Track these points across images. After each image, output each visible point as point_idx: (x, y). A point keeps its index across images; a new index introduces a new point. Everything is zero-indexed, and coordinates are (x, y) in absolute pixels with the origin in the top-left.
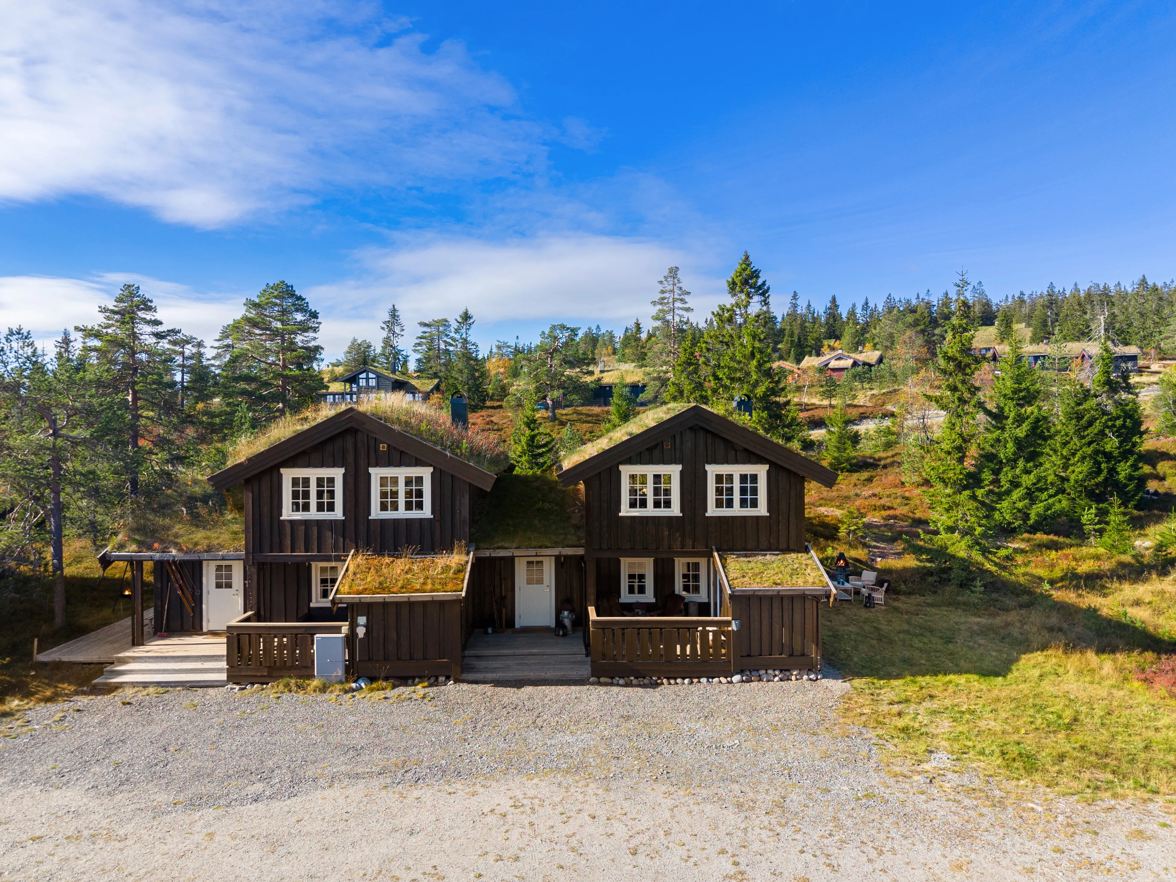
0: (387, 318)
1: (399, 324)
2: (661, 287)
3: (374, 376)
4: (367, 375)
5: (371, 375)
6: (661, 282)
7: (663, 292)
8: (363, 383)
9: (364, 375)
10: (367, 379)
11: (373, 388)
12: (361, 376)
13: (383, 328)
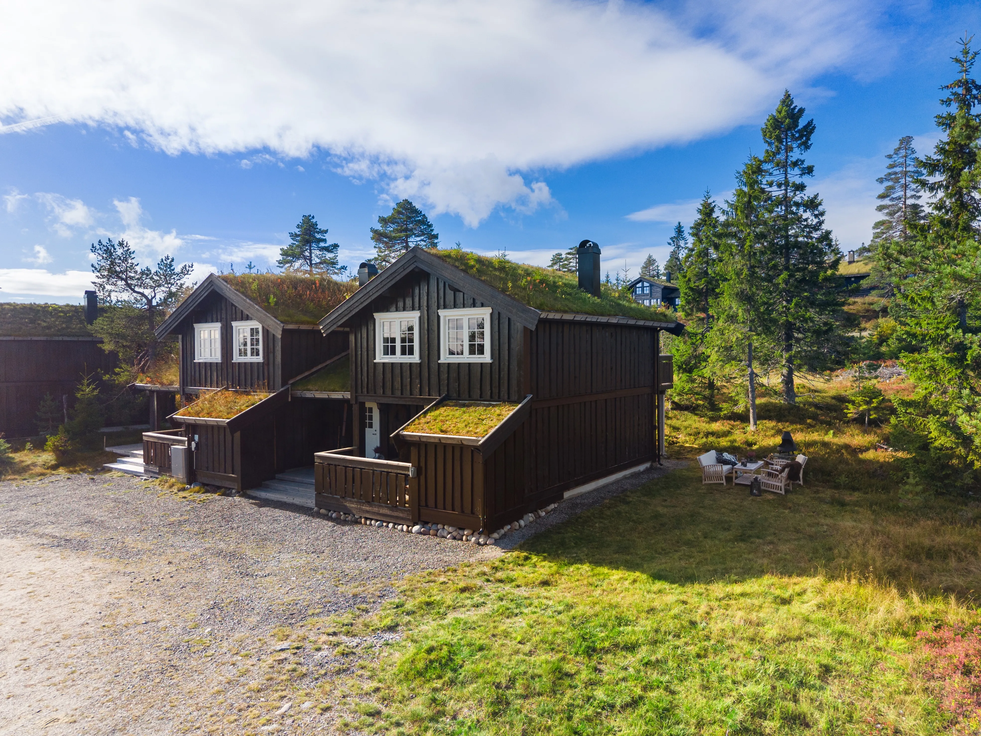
0: (673, 234)
1: (683, 239)
2: (890, 162)
3: (648, 285)
4: (643, 284)
5: (646, 284)
6: (890, 157)
7: (891, 166)
8: (639, 291)
9: (640, 285)
10: (643, 287)
11: (647, 295)
12: (638, 286)
13: (669, 244)
